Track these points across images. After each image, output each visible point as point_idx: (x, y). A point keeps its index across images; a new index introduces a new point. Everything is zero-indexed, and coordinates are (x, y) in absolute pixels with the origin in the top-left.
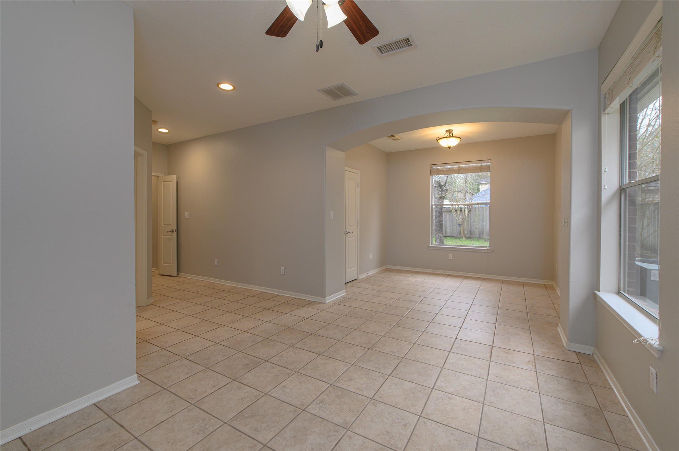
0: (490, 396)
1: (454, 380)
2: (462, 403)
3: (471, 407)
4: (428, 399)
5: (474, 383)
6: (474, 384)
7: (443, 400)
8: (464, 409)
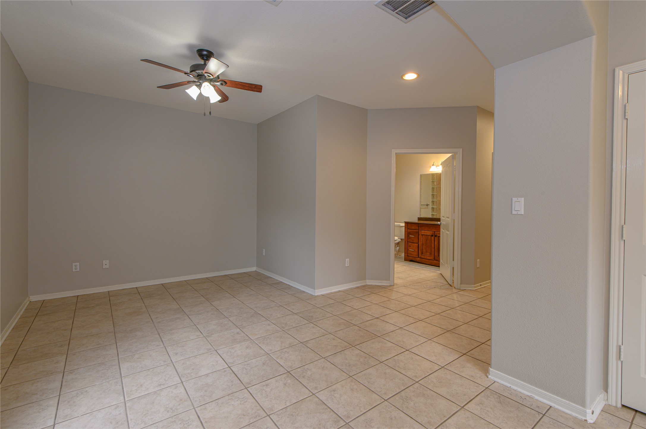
0: (120, 414)
1: (169, 404)
2: (146, 389)
3: (136, 390)
4: (178, 374)
5: (145, 415)
6: (144, 413)
7: (165, 380)
8: (141, 386)
